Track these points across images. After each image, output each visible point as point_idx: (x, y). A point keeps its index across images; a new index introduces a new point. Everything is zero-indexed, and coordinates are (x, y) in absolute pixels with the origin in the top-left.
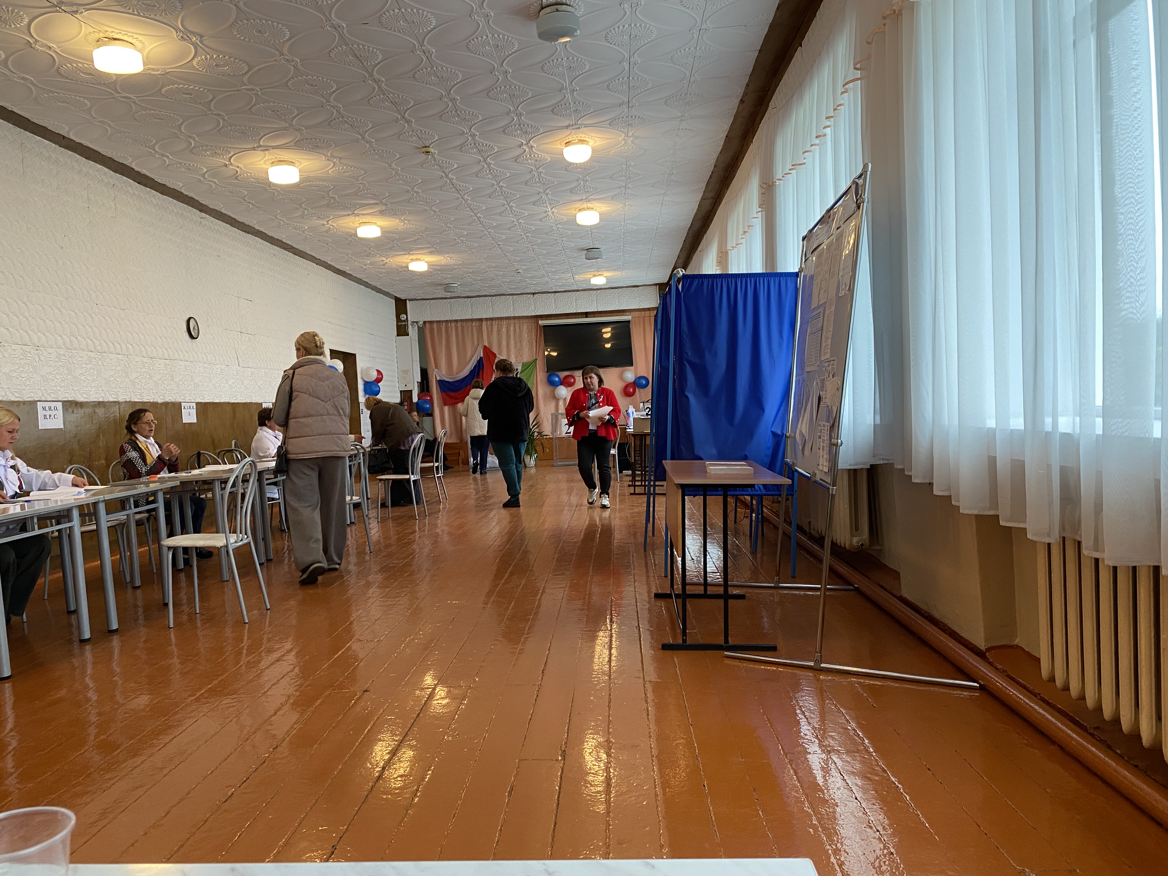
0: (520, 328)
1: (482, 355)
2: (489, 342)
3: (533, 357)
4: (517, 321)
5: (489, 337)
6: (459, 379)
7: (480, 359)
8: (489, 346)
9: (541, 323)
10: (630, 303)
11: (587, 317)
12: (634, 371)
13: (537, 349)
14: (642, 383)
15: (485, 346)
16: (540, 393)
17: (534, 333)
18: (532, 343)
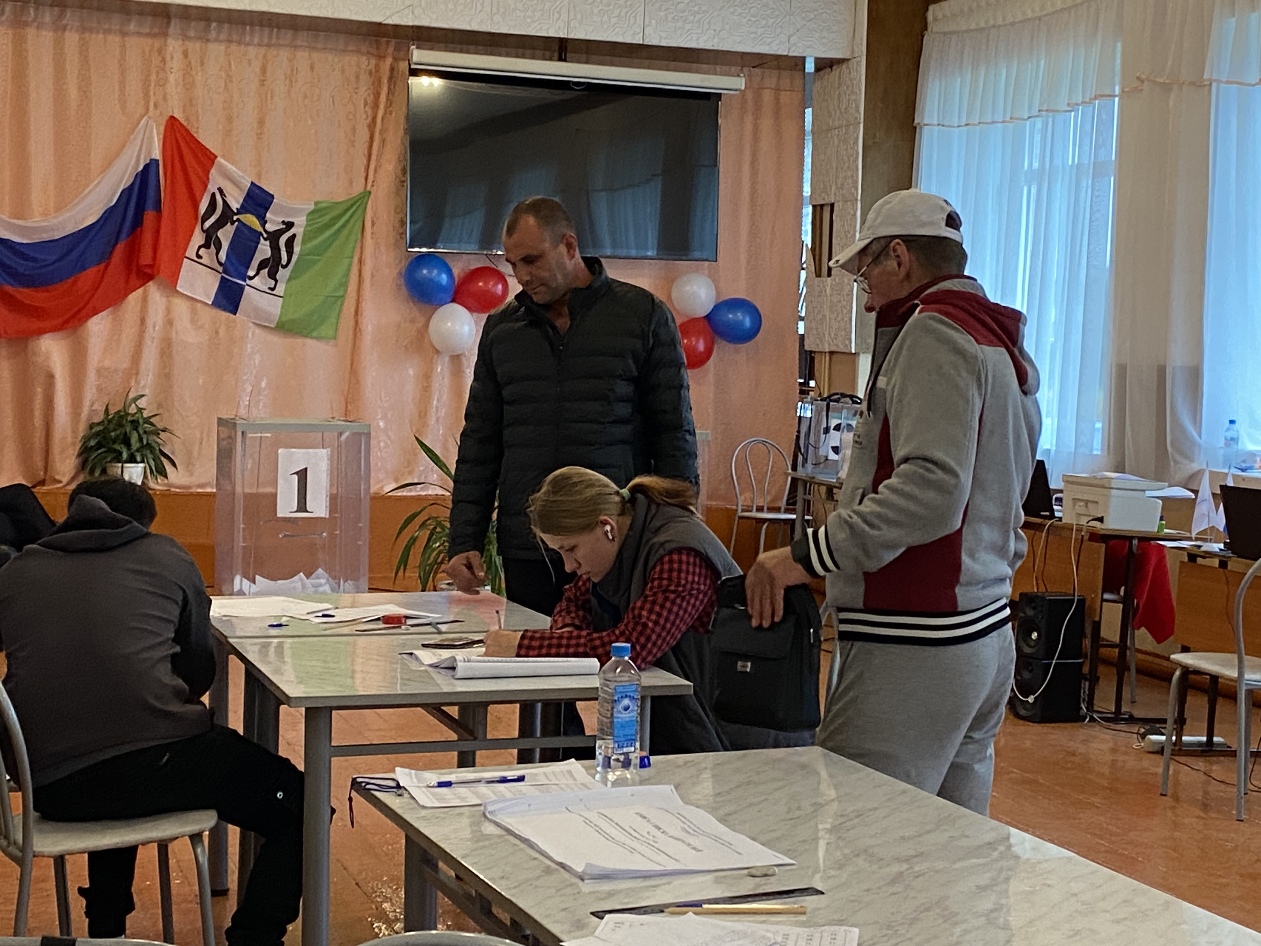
1: (157, 154)
2: (189, 103)
3: (352, 184)
4: (303, 39)
5: (188, 84)
6: (57, 235)
7: (147, 167)
8: (187, 119)
9: (415, 59)
10: (760, 31)
11: (565, 60)
12: (714, 278)
13: (374, 157)
14: (742, 323)
15: (172, 118)
16: (369, 324)
17: (364, 91)
18: (354, 130)
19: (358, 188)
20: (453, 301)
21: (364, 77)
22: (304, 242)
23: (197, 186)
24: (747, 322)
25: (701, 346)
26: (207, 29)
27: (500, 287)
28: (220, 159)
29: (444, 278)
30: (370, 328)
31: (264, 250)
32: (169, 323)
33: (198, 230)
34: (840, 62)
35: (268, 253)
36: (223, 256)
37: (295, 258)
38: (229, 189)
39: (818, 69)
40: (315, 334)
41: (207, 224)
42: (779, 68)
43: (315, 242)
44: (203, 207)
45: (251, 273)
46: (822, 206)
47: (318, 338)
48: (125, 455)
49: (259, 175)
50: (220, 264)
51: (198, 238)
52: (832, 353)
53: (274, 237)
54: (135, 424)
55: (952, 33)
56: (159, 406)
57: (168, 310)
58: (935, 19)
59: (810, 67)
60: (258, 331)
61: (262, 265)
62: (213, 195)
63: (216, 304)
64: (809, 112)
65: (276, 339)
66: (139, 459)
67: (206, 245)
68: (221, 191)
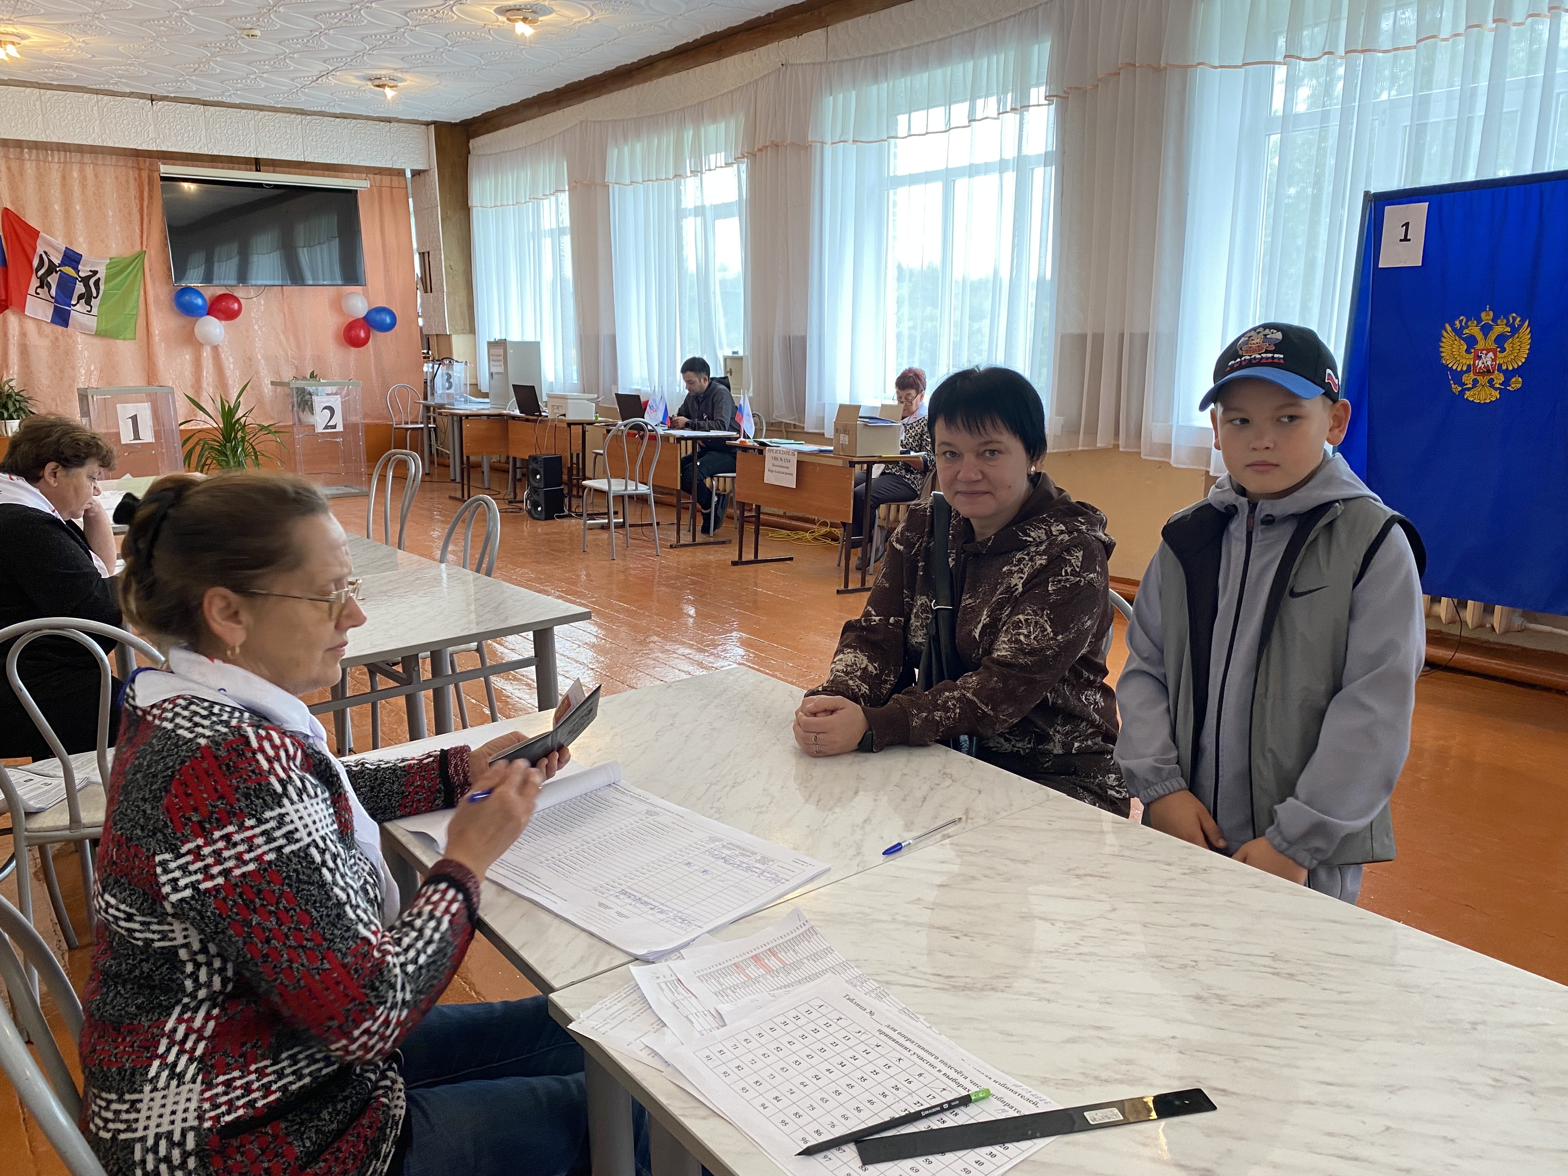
0: (96, 176)
2: (16, 199)
3: (133, 246)
4: (87, 158)
5: (14, 188)
8: (16, 209)
9: (162, 171)
10: (374, 154)
11: (260, 171)
12: (366, 295)
13: (145, 230)
14: (385, 320)
15: (6, 208)
16: (156, 330)
17: (133, 191)
18: (130, 214)
19: (137, 248)
20: (208, 314)
21: (132, 181)
22: (106, 283)
23: (29, 251)
24: (388, 320)
25: (362, 334)
26: (22, 152)
27: (236, 306)
28: (41, 233)
29: (199, 301)
30: (157, 332)
31: (80, 288)
32: (23, 334)
33: (34, 278)
34: (424, 171)
35: (84, 290)
36: (53, 292)
37: (101, 292)
38: (50, 251)
39: (413, 176)
40: (122, 337)
41: (40, 273)
42: (390, 175)
43: (115, 282)
44: (36, 263)
45: (73, 302)
46: (423, 253)
47: (124, 339)
48: (6, 415)
49: (71, 244)
50: (52, 297)
51: (35, 283)
52: (437, 335)
53: (85, 280)
54: (9, 396)
55: (483, 155)
56: (25, 385)
57: (21, 327)
58: (473, 148)
59: (409, 174)
60: (83, 336)
61: (80, 297)
62: (41, 256)
63: (53, 321)
64: (411, 200)
65: (97, 341)
66: (15, 417)
67: (41, 286)
68: (46, 253)
